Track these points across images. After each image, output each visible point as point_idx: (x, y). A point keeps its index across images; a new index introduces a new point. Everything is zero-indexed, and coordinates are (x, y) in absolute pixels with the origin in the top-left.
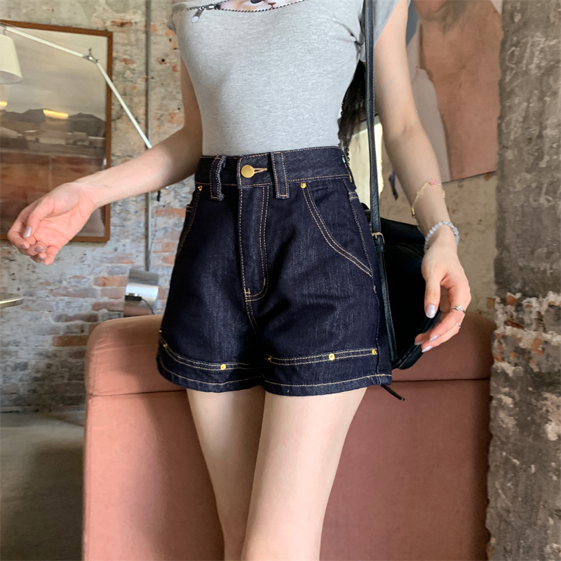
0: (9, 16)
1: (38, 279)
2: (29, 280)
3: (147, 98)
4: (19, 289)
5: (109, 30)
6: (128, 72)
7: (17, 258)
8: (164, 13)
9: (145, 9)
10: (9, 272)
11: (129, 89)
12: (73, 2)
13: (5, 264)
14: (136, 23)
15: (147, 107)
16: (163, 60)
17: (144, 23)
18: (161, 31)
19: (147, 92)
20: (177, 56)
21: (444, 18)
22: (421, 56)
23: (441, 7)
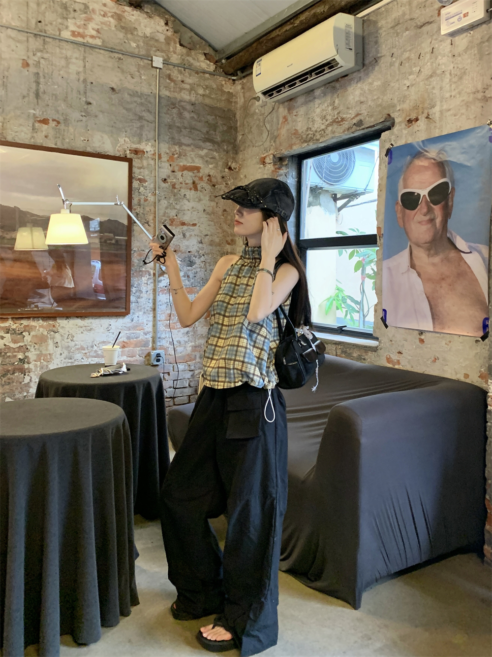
0: (56, 144)
1: (76, 345)
2: (69, 347)
3: (155, 208)
4: (61, 354)
5: (128, 156)
6: (142, 189)
7: (60, 330)
8: (167, 145)
9: (154, 142)
10: (53, 341)
11: (142, 201)
12: (103, 135)
13: (51, 335)
14: (147, 152)
15: (155, 214)
16: (165, 180)
17: (153, 152)
18: (165, 158)
19: (155, 203)
20: (175, 177)
21: (429, 249)
22: (411, 262)
23: (426, 243)
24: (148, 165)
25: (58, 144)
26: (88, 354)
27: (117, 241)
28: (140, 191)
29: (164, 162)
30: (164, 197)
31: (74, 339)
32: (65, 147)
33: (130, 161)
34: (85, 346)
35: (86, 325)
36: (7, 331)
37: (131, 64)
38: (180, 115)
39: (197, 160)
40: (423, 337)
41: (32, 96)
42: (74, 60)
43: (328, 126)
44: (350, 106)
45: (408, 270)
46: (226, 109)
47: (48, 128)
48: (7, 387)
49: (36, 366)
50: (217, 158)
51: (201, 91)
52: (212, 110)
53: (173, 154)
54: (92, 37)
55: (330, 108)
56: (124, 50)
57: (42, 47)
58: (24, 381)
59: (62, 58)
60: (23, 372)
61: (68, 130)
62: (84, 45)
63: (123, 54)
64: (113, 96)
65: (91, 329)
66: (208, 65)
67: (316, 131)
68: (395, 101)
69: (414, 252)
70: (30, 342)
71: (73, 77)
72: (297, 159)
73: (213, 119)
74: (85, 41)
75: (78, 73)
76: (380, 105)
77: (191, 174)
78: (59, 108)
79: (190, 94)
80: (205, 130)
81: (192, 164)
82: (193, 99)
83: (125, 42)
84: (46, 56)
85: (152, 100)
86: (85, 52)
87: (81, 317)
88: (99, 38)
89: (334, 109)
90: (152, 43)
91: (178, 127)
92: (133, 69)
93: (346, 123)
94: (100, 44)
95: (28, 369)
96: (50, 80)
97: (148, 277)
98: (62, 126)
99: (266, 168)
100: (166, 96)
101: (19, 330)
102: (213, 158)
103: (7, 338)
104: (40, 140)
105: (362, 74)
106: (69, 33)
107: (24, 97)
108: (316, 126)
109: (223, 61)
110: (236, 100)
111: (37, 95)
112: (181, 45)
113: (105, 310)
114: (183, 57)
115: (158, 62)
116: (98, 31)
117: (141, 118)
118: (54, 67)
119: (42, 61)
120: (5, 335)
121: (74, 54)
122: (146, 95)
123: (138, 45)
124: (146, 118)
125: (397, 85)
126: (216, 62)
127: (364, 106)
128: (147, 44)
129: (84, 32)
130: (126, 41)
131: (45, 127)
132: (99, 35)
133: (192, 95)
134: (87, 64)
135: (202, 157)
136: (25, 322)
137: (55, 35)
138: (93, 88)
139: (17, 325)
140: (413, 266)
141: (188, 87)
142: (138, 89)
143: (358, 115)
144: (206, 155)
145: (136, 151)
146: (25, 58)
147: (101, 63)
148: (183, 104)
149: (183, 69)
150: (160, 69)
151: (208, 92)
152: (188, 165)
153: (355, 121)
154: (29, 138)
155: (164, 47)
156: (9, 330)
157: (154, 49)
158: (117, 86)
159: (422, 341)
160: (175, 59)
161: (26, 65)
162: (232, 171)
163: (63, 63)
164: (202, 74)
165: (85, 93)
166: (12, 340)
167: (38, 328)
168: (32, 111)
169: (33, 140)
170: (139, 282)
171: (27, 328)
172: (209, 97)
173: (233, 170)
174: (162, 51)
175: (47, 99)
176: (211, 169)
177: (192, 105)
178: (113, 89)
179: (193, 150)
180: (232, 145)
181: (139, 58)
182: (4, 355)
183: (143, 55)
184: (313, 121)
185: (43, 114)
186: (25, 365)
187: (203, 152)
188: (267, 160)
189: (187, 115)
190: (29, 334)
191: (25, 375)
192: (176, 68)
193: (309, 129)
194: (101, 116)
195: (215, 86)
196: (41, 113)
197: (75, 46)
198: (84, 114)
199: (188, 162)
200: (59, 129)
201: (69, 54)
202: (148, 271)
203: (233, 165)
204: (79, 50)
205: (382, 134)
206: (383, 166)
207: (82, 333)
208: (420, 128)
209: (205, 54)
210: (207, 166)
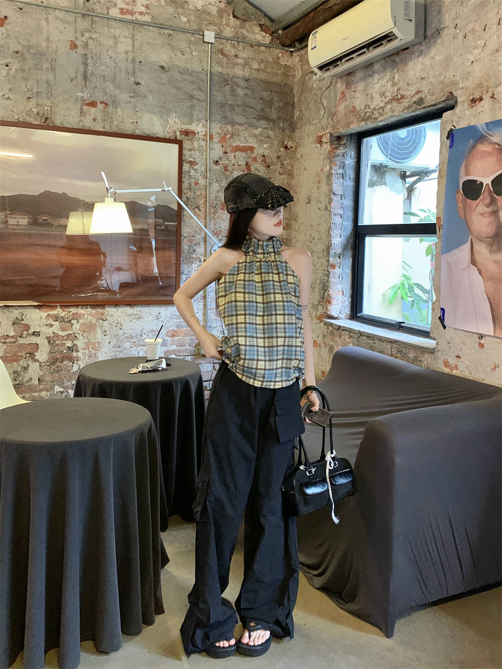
0: (104, 128)
1: (124, 334)
2: (117, 335)
3: (206, 191)
4: (110, 343)
5: (178, 138)
6: (192, 172)
7: (109, 318)
8: (219, 125)
9: (205, 122)
10: (102, 329)
11: (193, 184)
12: (152, 116)
13: (99, 323)
14: (198, 133)
15: (206, 198)
16: (217, 161)
17: (204, 133)
18: (216, 139)
19: (206, 186)
20: (228, 159)
21: (491, 245)
22: (472, 258)
23: (487, 238)
24: (199, 146)
25: (106, 127)
26: (137, 343)
27: (166, 227)
28: (190, 174)
29: (216, 143)
30: (215, 180)
31: (123, 327)
32: (114, 130)
33: (180, 143)
34: (134, 335)
35: (136, 313)
36: (56, 318)
37: (181, 40)
38: (233, 92)
39: (250, 140)
40: (482, 342)
41: (80, 78)
42: (122, 39)
43: (386, 104)
44: (410, 83)
45: (469, 266)
46: (282, 84)
47: (96, 111)
48: (56, 375)
49: (84, 354)
50: (272, 136)
51: (255, 66)
52: (267, 85)
53: (226, 135)
54: (141, 13)
55: (390, 84)
56: (174, 26)
57: (90, 27)
58: (72, 369)
59: (110, 37)
60: (72, 360)
61: (116, 112)
62: (132, 22)
63: (173, 30)
64: (162, 75)
65: (140, 318)
66: (264, 37)
67: (375, 109)
68: (458, 78)
69: (475, 246)
70: (79, 329)
71: (122, 56)
72: (356, 138)
73: (269, 95)
74: (134, 19)
75: (126, 52)
76: (442, 82)
77: (244, 154)
78: (108, 90)
79: (244, 70)
80: (259, 107)
81: (246, 145)
82: (247, 75)
83: (175, 17)
84: (94, 36)
85: (204, 78)
86: (133, 29)
87: (130, 305)
88: (148, 14)
89: (394, 85)
90: (203, 16)
91: (231, 105)
92: (183, 45)
93: (406, 100)
94: (149, 20)
95: (77, 357)
96: (98, 61)
97: (199, 264)
98: (110, 109)
99: (323, 148)
100: (218, 72)
101: (67, 318)
102: (268, 137)
103: (56, 325)
104: (88, 123)
105: (423, 47)
106: (118, 11)
107: (72, 80)
108: (374, 103)
109: (280, 32)
110: (294, 73)
111: (85, 77)
112: (235, 17)
113: (154, 298)
114: (236, 30)
115: (210, 36)
116: (147, 7)
117: (191, 97)
118: (102, 48)
119: (90, 41)
120: (54, 323)
121: (123, 32)
122: (196, 72)
123: (189, 19)
124: (198, 97)
125: (460, 61)
126: (272, 34)
127: (425, 83)
128: (198, 18)
129: (133, 9)
130: (177, 16)
131: (93, 110)
132: (148, 11)
133: (246, 70)
134: (136, 43)
135: (256, 136)
136: (73, 310)
137: (103, 14)
138: (141, 67)
139: (65, 313)
140: (473, 262)
141: (241, 61)
142: (188, 66)
143: (418, 92)
144: (261, 134)
145: (186, 132)
146: (74, 39)
147: (151, 41)
148: (236, 80)
149: (236, 43)
150: (212, 43)
151: (263, 66)
152: (241, 145)
153: (415, 99)
154: (77, 122)
155: (216, 20)
156: (58, 317)
157: (206, 23)
158: (167, 64)
159: (481, 346)
160: (228, 32)
161: (74, 46)
162: (288, 151)
163: (111, 42)
164: (257, 47)
165: (134, 73)
166: (61, 328)
167: (86, 316)
168: (80, 94)
169: (81, 124)
170: (190, 269)
171: (76, 316)
172: (264, 71)
173: (289, 149)
174: (215, 25)
175: (95, 80)
176: (265, 148)
177: (246, 80)
178: (162, 67)
179: (246, 130)
180: (289, 123)
181: (190, 33)
182: (53, 343)
183: (195, 30)
184: (372, 98)
185: (91, 96)
186: (73, 353)
187: (257, 132)
188: (324, 139)
189: (240, 92)
190: (78, 323)
191: (73, 363)
192: (229, 41)
193: (367, 106)
194: (150, 97)
195: (270, 60)
196: (89, 95)
197: (124, 23)
198: (132, 95)
199: (241, 142)
200: (107, 112)
201: (117, 32)
202: (199, 258)
203: (289, 144)
204: (128, 28)
205: (444, 114)
206: (444, 150)
207: (131, 321)
208: (484, 108)
209: (261, 25)
210: (261, 146)
